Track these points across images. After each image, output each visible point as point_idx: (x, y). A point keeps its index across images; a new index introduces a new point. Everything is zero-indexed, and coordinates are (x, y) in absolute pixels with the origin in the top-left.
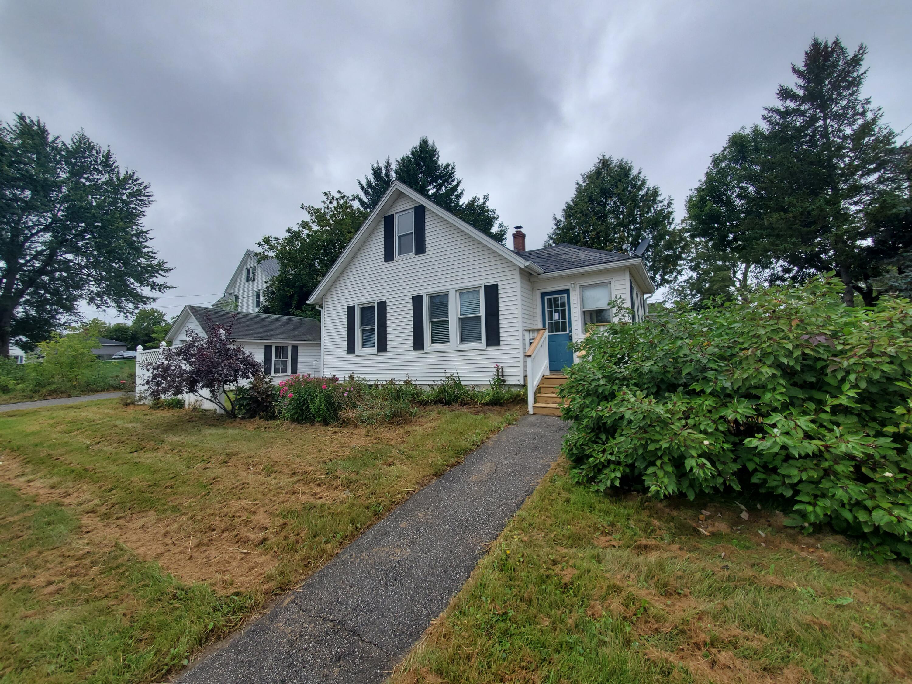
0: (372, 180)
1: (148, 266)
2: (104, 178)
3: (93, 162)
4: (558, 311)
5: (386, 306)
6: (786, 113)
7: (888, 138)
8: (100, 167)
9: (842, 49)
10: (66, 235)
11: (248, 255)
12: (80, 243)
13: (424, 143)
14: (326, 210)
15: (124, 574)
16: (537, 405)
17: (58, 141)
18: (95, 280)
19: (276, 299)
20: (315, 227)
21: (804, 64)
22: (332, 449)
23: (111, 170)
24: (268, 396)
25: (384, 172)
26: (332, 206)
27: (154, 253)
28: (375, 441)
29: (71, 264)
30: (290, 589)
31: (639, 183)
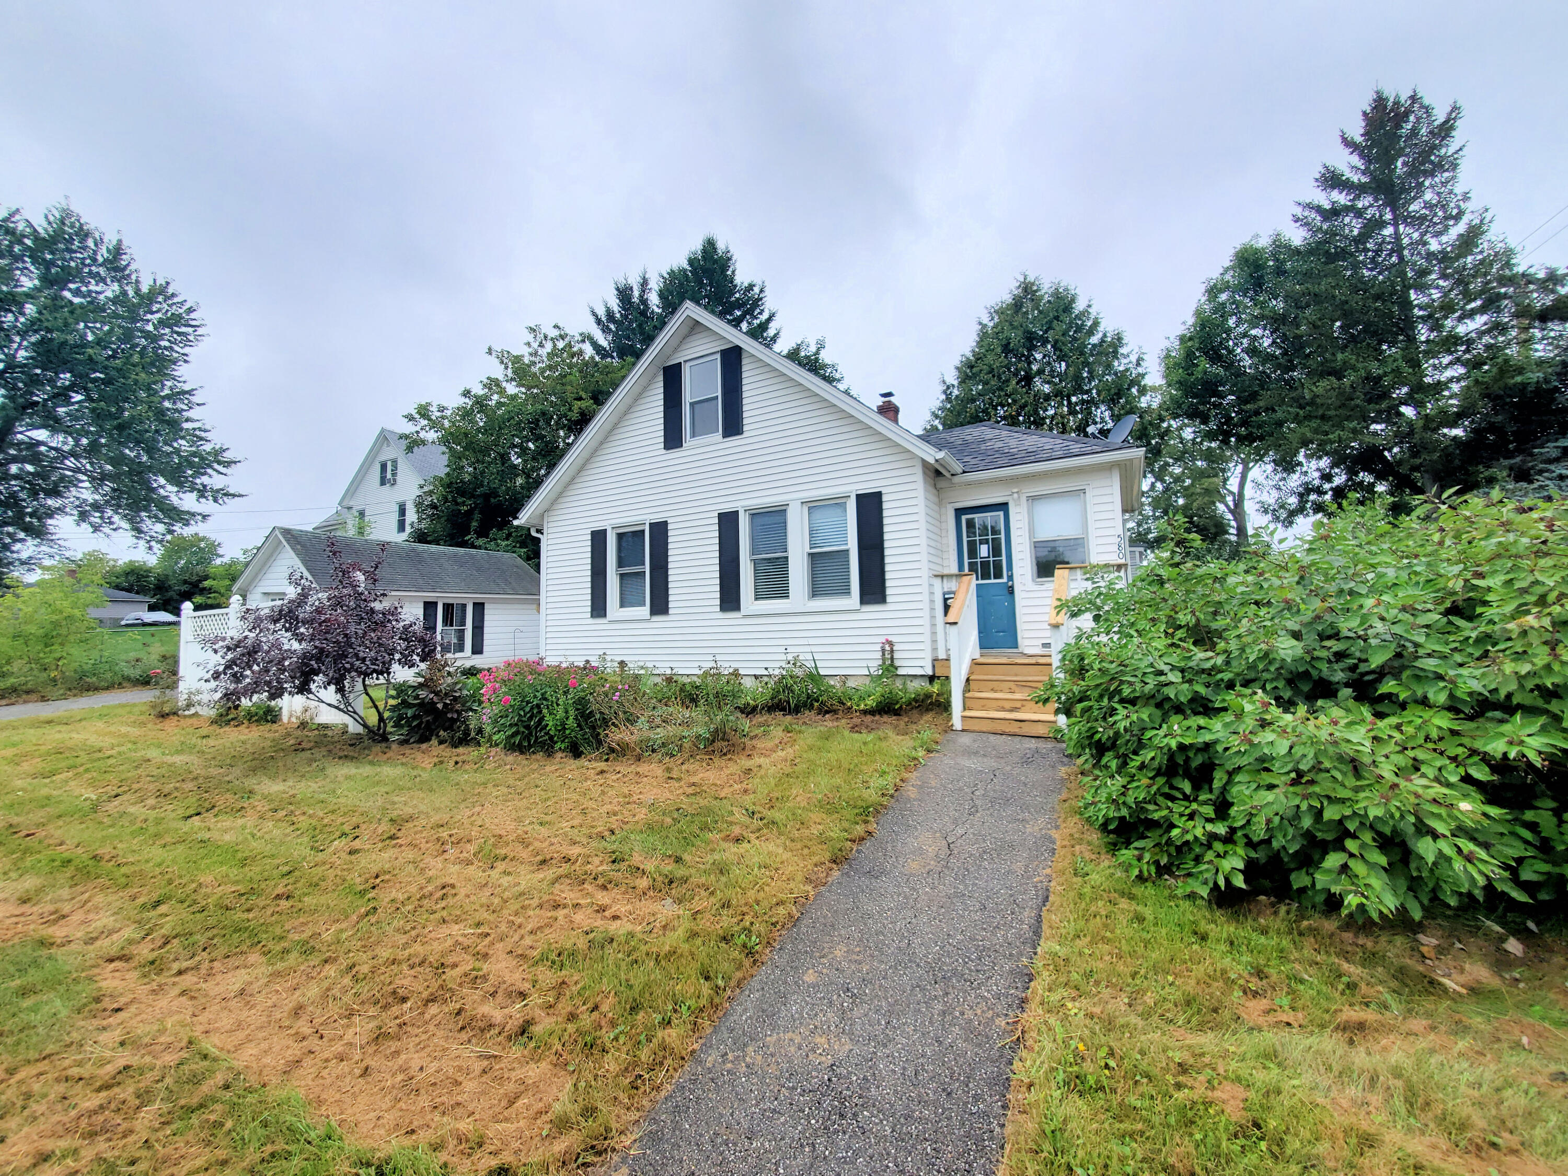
0: (616, 309)
1: (194, 454)
2: (111, 290)
3: (88, 261)
4: (987, 542)
5: (667, 531)
6: (1334, 212)
7: (1506, 256)
8: (102, 271)
9: (1427, 108)
10: (32, 394)
11: (384, 438)
12: (61, 410)
13: (710, 245)
14: (533, 359)
15: (222, 1125)
16: (968, 713)
17: (17, 217)
18: (92, 479)
19: (439, 517)
20: (511, 389)
21: (1362, 131)
22: (608, 807)
23: (123, 277)
24: (455, 699)
25: (636, 293)
26: (543, 352)
27: (205, 431)
28: (690, 790)
29: (43, 449)
30: (614, 1150)
31: (1089, 323)
